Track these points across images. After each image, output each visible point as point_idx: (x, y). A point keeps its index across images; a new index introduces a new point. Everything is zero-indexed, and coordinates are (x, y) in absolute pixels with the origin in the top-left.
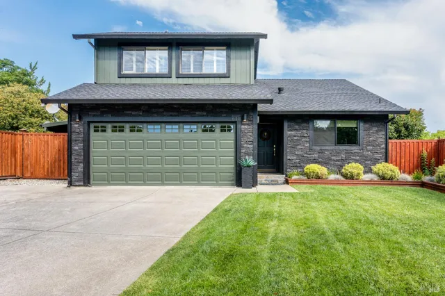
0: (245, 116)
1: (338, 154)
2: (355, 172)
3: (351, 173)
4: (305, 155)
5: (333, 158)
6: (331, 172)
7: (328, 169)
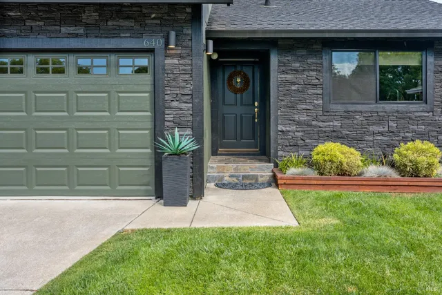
0: (173, 35)
1: (381, 120)
2: (423, 160)
3: (415, 164)
4: (314, 123)
5: (371, 128)
6: (369, 159)
7: (362, 151)
